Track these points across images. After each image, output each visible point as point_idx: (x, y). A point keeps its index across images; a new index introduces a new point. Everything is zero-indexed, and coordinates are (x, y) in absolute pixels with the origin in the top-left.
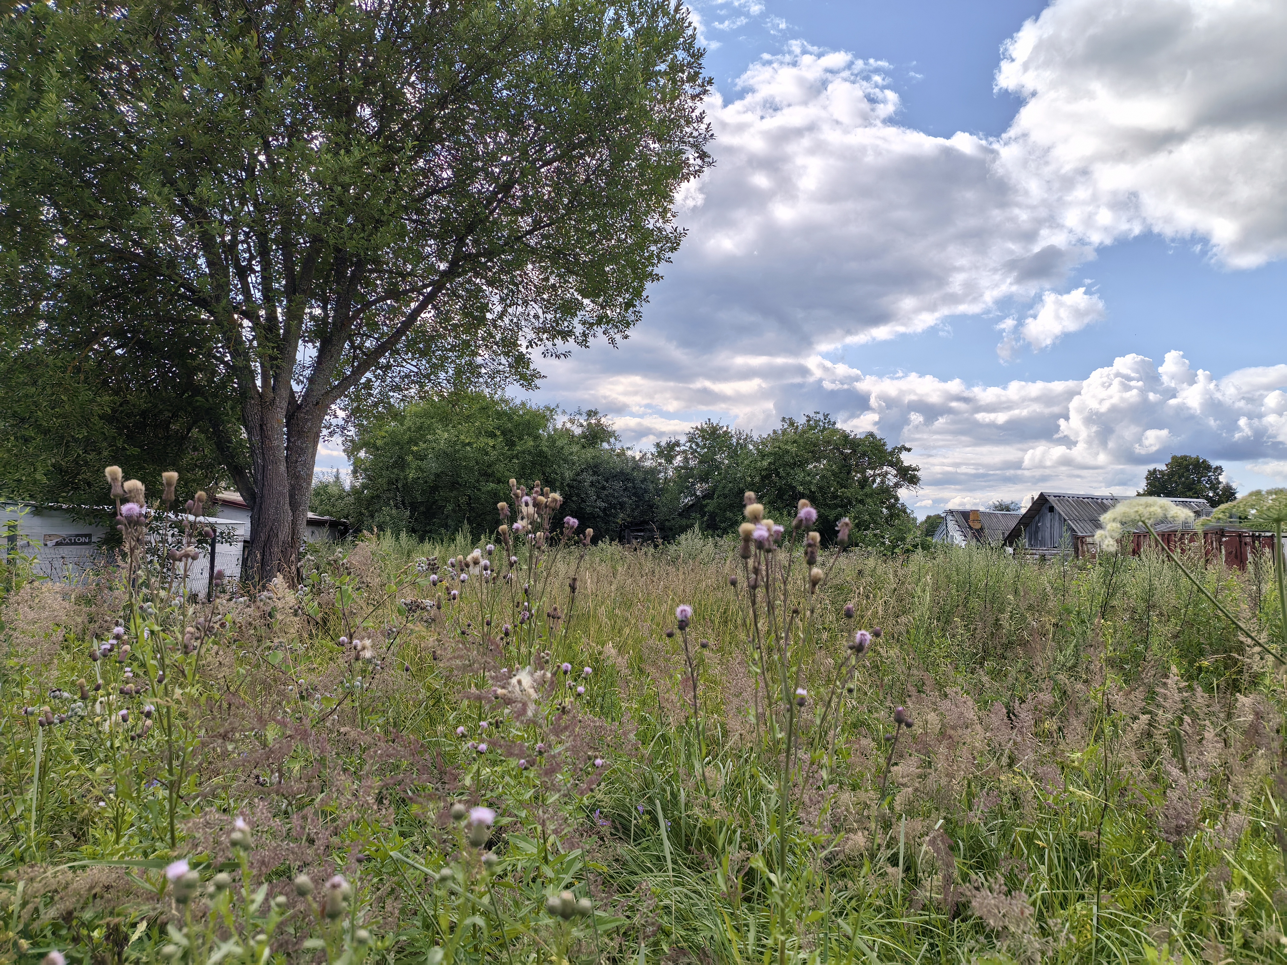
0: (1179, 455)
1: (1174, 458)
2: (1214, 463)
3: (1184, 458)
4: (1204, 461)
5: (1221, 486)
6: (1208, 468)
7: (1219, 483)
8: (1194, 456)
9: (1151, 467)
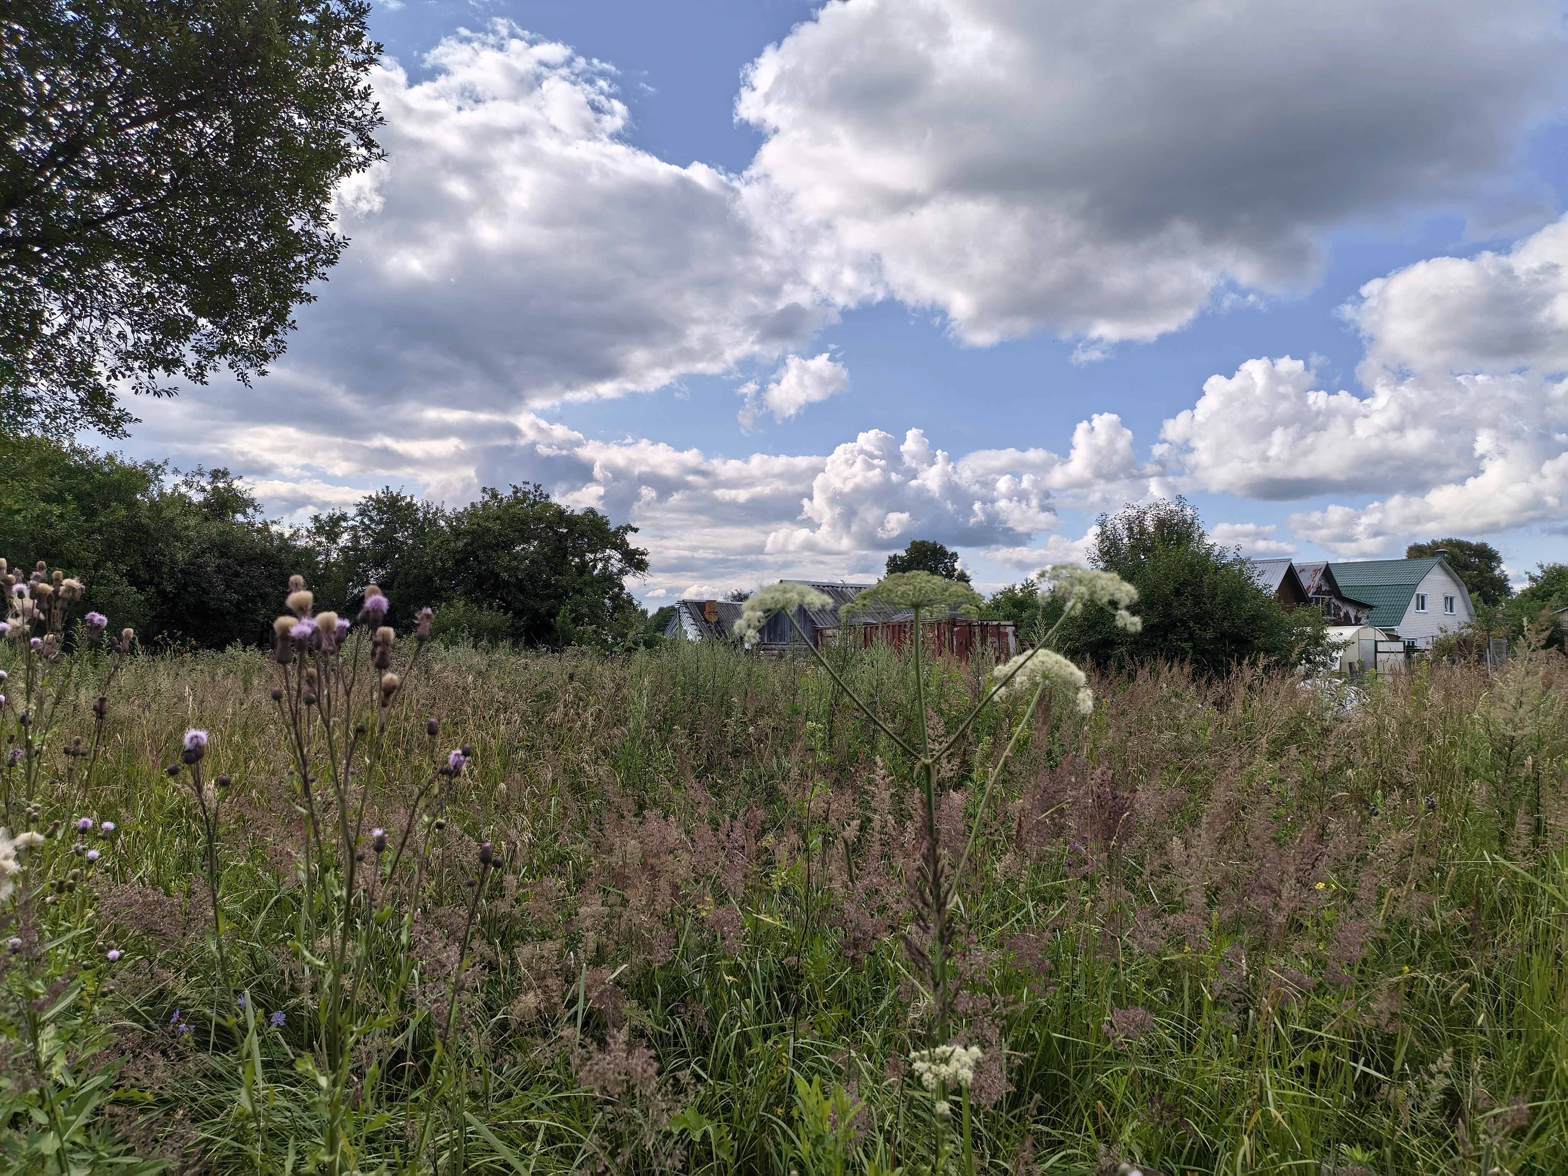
0: (918, 539)
1: (913, 543)
2: (950, 549)
3: (923, 543)
4: (941, 547)
5: (956, 573)
6: (944, 554)
7: (955, 570)
8: (931, 541)
9: (891, 553)
